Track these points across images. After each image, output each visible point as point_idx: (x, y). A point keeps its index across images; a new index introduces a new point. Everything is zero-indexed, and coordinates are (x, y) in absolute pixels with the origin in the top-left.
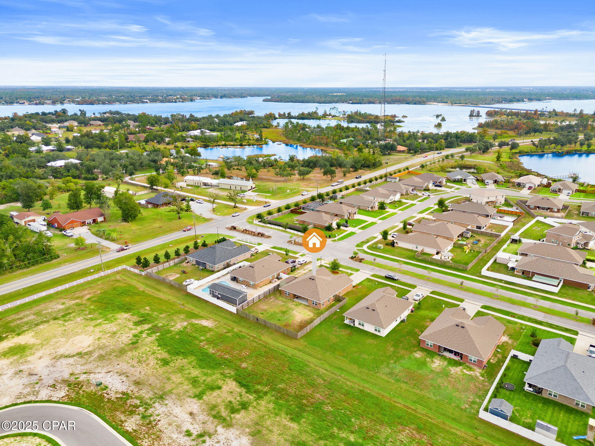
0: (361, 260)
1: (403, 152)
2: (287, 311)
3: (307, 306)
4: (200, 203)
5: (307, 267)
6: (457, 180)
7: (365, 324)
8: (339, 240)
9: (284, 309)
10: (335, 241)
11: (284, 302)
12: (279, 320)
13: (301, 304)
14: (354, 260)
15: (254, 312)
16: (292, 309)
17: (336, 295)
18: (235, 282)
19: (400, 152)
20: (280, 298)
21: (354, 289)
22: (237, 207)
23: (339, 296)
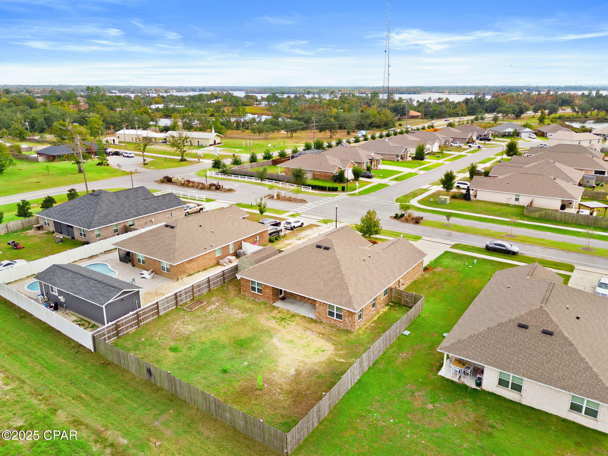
0: (417, 221)
1: (417, 117)
2: (251, 340)
3: (311, 320)
4: (128, 157)
5: (303, 234)
6: (507, 134)
7: (527, 385)
8: (360, 194)
9: (245, 333)
10: (354, 195)
11: (246, 310)
12: (225, 371)
13: (293, 316)
14: (403, 221)
15: (151, 345)
16: (268, 331)
17: (391, 289)
18: (130, 264)
19: (413, 117)
20: (238, 301)
21: (427, 275)
22: (185, 160)
23: (400, 293)
